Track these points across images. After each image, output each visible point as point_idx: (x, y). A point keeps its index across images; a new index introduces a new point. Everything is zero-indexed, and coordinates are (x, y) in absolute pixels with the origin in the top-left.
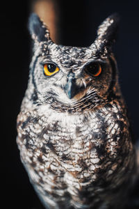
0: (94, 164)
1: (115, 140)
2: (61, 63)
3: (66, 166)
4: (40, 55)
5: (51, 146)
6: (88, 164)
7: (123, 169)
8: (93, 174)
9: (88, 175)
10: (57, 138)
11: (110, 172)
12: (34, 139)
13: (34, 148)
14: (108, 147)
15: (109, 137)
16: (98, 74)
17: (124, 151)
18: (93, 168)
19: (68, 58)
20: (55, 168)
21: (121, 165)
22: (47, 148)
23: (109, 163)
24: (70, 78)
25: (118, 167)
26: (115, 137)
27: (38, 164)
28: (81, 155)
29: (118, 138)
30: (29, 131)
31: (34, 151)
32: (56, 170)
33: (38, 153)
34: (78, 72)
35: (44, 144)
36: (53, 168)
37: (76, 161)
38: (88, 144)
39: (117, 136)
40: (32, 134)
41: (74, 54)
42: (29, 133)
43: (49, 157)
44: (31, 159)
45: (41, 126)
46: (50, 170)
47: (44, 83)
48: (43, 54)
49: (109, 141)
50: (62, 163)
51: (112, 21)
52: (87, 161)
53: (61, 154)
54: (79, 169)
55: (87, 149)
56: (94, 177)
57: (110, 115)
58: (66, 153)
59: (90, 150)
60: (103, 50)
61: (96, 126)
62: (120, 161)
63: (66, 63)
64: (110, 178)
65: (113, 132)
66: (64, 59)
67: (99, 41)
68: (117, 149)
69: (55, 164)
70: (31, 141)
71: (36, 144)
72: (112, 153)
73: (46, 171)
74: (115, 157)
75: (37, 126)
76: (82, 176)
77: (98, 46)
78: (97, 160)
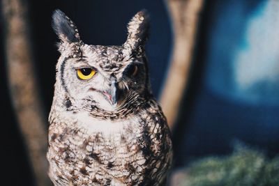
0: (141, 166)
1: (158, 138)
2: (101, 67)
3: (113, 173)
4: (70, 57)
5: (95, 156)
6: (135, 167)
7: (165, 165)
8: (141, 175)
9: (136, 177)
10: (101, 148)
11: (155, 170)
12: (74, 151)
13: (75, 160)
14: (152, 146)
15: (152, 137)
16: (134, 74)
17: (166, 148)
18: (140, 169)
19: (108, 62)
20: (101, 177)
21: (163, 161)
22: (90, 158)
23: (154, 161)
24: (113, 82)
25: (161, 164)
26: (157, 136)
27: (81, 176)
28: (128, 159)
29: (161, 136)
30: (68, 143)
31: (75, 164)
32: (102, 180)
33: (81, 165)
34: (119, 76)
35: (87, 155)
36: (98, 177)
37: (123, 166)
38: (134, 147)
39: (159, 134)
40: (72, 147)
41: (113, 56)
42: (69, 146)
43: (94, 167)
44: (72, 173)
45: (81, 138)
46: (95, 181)
47: (79, 88)
48: (75, 56)
49: (153, 140)
50: (109, 171)
51: (142, 19)
52: (133, 163)
53: (106, 162)
54: (127, 173)
55: (134, 152)
56: (141, 178)
57: (149, 118)
58: (112, 161)
59: (136, 153)
60: (138, 49)
61: (139, 131)
62: (163, 158)
63: (107, 67)
64: (154, 177)
65: (156, 131)
66: (104, 63)
67: (133, 40)
68: (161, 147)
69: (100, 173)
70: (71, 153)
71: (78, 156)
72: (156, 152)
73: (91, 182)
74: (158, 154)
75: (77, 138)
76: (130, 180)
77: (133, 45)
78: (143, 161)
